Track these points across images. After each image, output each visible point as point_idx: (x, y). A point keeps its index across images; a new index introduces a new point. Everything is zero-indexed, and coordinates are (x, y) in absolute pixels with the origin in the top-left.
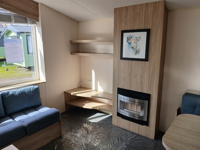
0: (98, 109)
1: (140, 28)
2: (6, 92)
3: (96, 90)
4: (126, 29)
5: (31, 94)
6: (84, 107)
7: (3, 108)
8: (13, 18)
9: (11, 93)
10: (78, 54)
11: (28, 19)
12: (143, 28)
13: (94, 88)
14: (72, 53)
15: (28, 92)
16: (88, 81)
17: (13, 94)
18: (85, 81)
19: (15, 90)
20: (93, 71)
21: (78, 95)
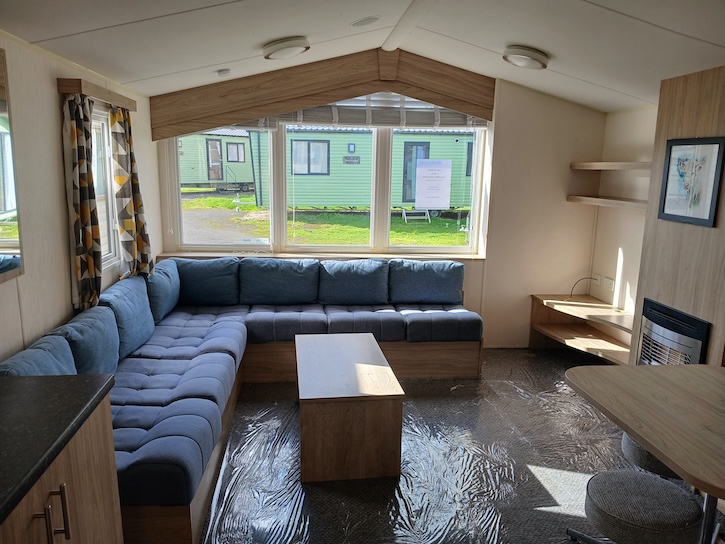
0: (600, 355)
1: (709, 135)
2: (399, 260)
3: (620, 308)
4: (679, 136)
5: (443, 276)
6: (569, 343)
7: (386, 287)
8: (438, 117)
9: (405, 265)
10: (580, 200)
11: (469, 117)
12: (713, 133)
13: (615, 303)
14: (571, 196)
15: (438, 269)
16: (606, 280)
17: (409, 268)
18: (599, 278)
19: (414, 261)
20: (620, 252)
21: (557, 307)
